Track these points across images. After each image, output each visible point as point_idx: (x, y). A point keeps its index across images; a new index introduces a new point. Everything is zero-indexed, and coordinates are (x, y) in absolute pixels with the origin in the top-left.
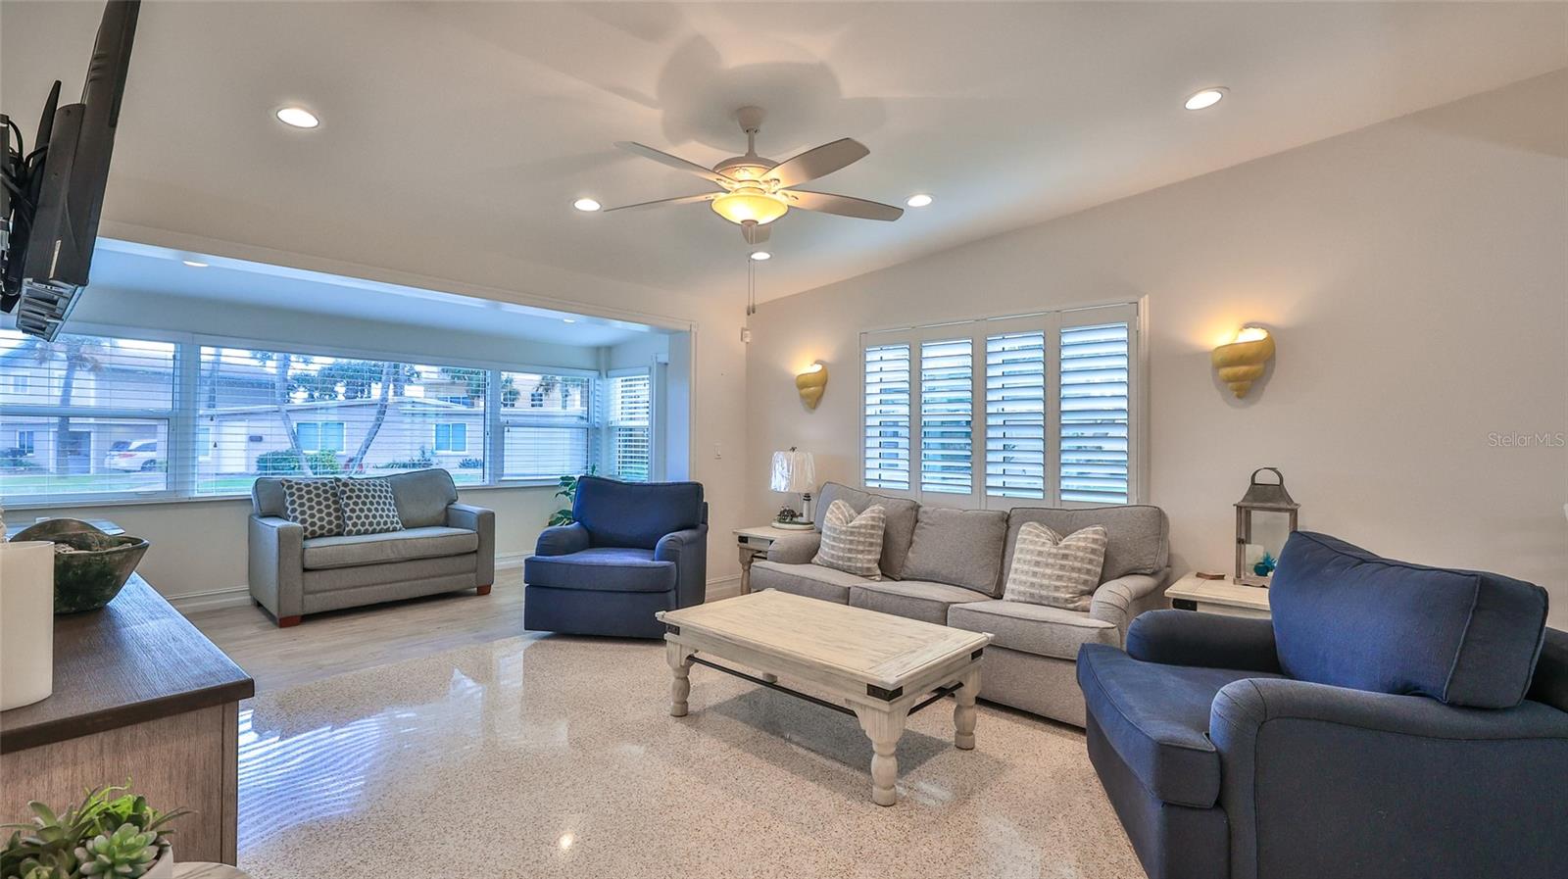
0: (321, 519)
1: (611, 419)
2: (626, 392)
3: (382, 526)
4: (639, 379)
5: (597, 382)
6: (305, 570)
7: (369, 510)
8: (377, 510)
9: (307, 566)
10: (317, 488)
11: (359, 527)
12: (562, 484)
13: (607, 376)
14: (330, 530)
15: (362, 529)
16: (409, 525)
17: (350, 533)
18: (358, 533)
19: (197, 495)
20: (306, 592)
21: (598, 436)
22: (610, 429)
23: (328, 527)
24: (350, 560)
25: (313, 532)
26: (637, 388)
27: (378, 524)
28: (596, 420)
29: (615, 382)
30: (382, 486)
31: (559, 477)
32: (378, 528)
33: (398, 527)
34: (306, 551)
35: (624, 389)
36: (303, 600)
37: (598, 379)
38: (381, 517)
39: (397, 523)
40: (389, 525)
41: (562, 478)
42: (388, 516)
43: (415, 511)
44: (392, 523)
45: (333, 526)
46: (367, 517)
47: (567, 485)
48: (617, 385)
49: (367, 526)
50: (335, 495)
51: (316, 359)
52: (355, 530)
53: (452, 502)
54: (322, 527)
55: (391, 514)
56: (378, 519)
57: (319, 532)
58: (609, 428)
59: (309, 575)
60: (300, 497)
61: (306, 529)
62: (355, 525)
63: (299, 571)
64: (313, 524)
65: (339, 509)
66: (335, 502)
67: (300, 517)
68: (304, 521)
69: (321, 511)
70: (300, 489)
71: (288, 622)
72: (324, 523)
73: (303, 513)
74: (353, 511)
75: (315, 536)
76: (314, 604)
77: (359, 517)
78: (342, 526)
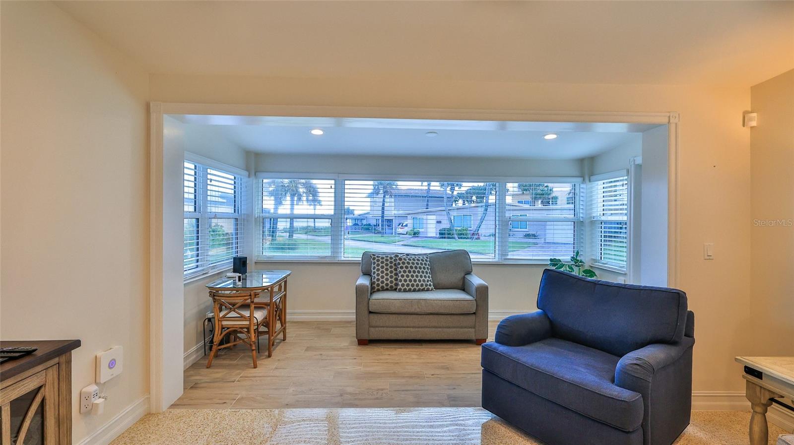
0: (387, 280)
1: (594, 215)
2: (607, 192)
3: (420, 287)
4: (618, 181)
5: (582, 186)
6: (370, 312)
7: (412, 276)
8: (417, 276)
10: (387, 260)
11: (405, 287)
12: (551, 264)
13: (590, 181)
14: (391, 287)
15: (408, 288)
16: (438, 289)
17: (400, 290)
18: (405, 291)
20: (370, 326)
21: (583, 228)
22: (593, 223)
23: (390, 285)
24: (393, 310)
25: (382, 287)
26: (617, 188)
27: (417, 285)
28: (581, 215)
29: (597, 185)
30: (423, 261)
32: (417, 288)
33: (430, 288)
34: (370, 300)
35: (605, 190)
36: (369, 330)
37: (583, 183)
38: (420, 281)
39: (430, 285)
40: (424, 287)
42: (424, 281)
43: (443, 278)
44: (426, 285)
45: (393, 284)
46: (410, 281)
47: (554, 265)
48: (599, 187)
49: (415, 287)
50: (395, 265)
51: (464, 184)
52: (403, 288)
53: (469, 273)
54: (387, 285)
55: (427, 279)
56: (418, 282)
57: (385, 287)
58: (592, 221)
59: (372, 316)
60: (378, 265)
61: (378, 285)
62: (403, 285)
63: (366, 312)
64: (383, 282)
65: (396, 274)
66: (396, 270)
67: (377, 277)
68: (378, 280)
69: (387, 274)
70: (378, 261)
71: (364, 342)
72: (388, 282)
73: (378, 275)
74: (402, 276)
75: (384, 290)
76: (375, 334)
77: (405, 281)
78: (397, 285)
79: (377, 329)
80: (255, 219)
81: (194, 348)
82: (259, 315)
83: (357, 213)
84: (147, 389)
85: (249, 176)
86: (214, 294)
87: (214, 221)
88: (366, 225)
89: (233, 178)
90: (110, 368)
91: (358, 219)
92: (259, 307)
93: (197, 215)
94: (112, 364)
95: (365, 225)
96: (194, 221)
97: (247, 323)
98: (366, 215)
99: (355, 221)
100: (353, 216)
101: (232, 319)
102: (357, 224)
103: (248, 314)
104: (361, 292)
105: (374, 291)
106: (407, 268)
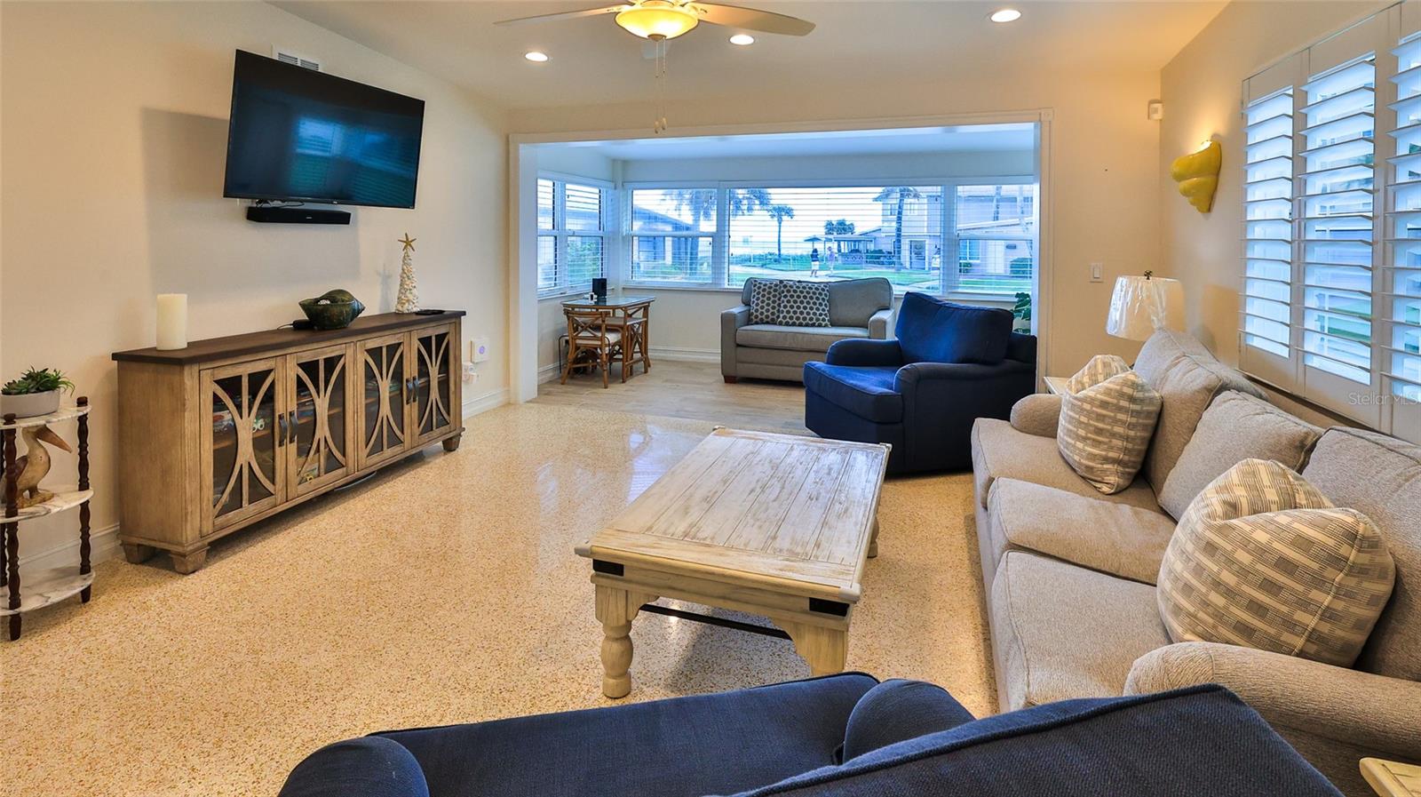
0: (768, 311)
3: (808, 321)
6: (738, 345)
7: (798, 308)
9: (738, 342)
10: (770, 288)
11: (788, 319)
14: (773, 319)
15: (791, 322)
16: (834, 325)
17: (781, 324)
18: (787, 324)
19: (726, 286)
20: (739, 361)
23: (770, 317)
24: (763, 343)
25: (762, 319)
31: (1015, 293)
33: (824, 324)
34: (742, 332)
36: (736, 366)
38: (810, 314)
39: (826, 321)
40: (814, 321)
41: (1018, 295)
42: (815, 315)
46: (795, 313)
49: (801, 320)
50: (780, 293)
52: (784, 321)
54: (767, 317)
57: (765, 320)
59: (740, 349)
60: (758, 293)
61: (756, 317)
62: (784, 317)
63: (734, 345)
64: (762, 313)
65: (779, 305)
66: (779, 299)
67: (755, 308)
68: (757, 311)
69: (768, 305)
70: (759, 288)
71: (730, 379)
72: (769, 314)
73: (757, 305)
74: (785, 307)
75: (762, 322)
76: (744, 370)
77: (788, 312)
78: (778, 317)
79: (746, 365)
80: (623, 237)
81: (551, 366)
82: (612, 338)
83: (858, 231)
84: (507, 381)
85: (615, 188)
86: (569, 312)
87: (569, 238)
88: (875, 252)
89: (598, 191)
90: (481, 353)
91: (860, 241)
92: (611, 329)
93: (555, 232)
94: (482, 350)
95: (872, 252)
96: (553, 238)
97: (600, 343)
98: (875, 234)
99: (855, 245)
100: (852, 236)
101: (586, 339)
102: (857, 251)
103: (599, 334)
104: (727, 320)
105: (749, 322)
106: (792, 296)
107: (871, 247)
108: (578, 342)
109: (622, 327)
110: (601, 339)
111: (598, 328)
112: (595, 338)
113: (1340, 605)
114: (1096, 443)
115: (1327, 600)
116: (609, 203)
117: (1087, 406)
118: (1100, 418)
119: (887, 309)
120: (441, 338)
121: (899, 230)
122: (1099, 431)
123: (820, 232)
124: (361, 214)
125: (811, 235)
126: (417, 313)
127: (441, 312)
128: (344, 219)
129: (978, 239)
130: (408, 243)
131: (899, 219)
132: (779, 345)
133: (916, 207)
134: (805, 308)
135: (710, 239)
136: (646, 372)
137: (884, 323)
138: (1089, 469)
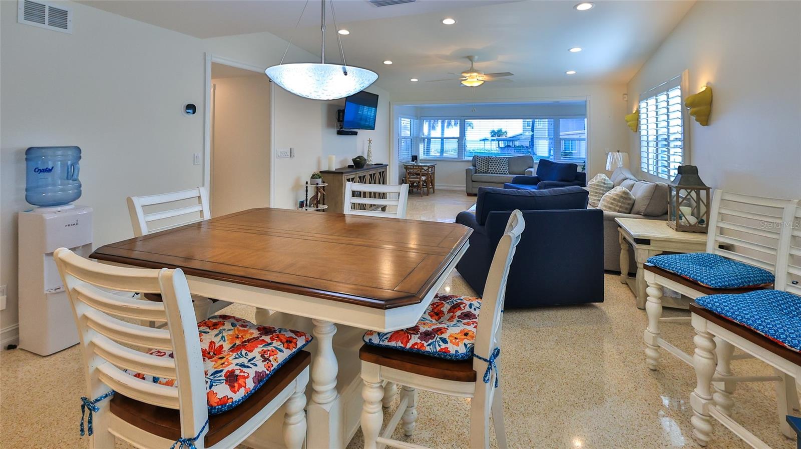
3: (500, 172)
6: (473, 181)
10: (484, 159)
14: (486, 171)
15: (493, 172)
17: (489, 173)
19: (464, 159)
20: (473, 188)
24: (483, 180)
25: (481, 172)
30: (504, 160)
34: (474, 176)
36: (471, 190)
39: (506, 172)
40: (503, 172)
43: (515, 169)
46: (497, 169)
49: (497, 172)
50: (488, 161)
52: (491, 172)
54: (483, 171)
55: (504, 169)
59: (473, 183)
60: (479, 162)
61: (479, 170)
63: (471, 182)
64: (481, 169)
65: (488, 166)
66: (488, 164)
68: (479, 168)
69: (483, 166)
71: (470, 195)
72: (484, 169)
73: (479, 166)
74: (491, 166)
76: (475, 191)
77: (492, 169)
78: (488, 171)
85: (417, 119)
86: (405, 167)
88: (519, 146)
89: (409, 120)
91: (510, 141)
95: (517, 147)
97: (419, 180)
100: (506, 138)
101: (413, 178)
103: (419, 177)
104: (468, 171)
105: (476, 173)
106: (493, 162)
107: (517, 143)
108: (410, 179)
109: (427, 174)
110: (420, 178)
111: (418, 174)
112: (417, 178)
113: (622, 205)
114: (596, 196)
115: (620, 204)
116: (415, 125)
117: (593, 186)
118: (597, 189)
119: (532, 167)
120: (383, 172)
121: (532, 136)
122: (596, 193)
123: (489, 136)
124: (359, 131)
125: (483, 138)
126: (375, 165)
127: (382, 164)
128: (356, 133)
129: (573, 140)
130: (370, 141)
131: (533, 130)
132: (490, 180)
133: (542, 123)
134: (499, 167)
135: (457, 140)
136: (434, 192)
137: (531, 172)
138: (594, 203)
